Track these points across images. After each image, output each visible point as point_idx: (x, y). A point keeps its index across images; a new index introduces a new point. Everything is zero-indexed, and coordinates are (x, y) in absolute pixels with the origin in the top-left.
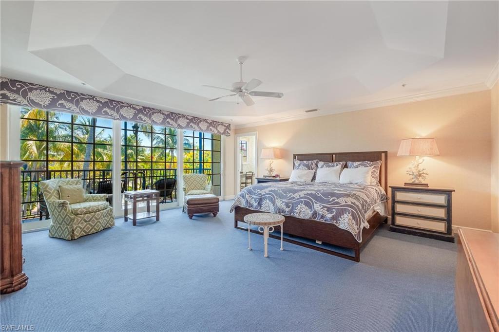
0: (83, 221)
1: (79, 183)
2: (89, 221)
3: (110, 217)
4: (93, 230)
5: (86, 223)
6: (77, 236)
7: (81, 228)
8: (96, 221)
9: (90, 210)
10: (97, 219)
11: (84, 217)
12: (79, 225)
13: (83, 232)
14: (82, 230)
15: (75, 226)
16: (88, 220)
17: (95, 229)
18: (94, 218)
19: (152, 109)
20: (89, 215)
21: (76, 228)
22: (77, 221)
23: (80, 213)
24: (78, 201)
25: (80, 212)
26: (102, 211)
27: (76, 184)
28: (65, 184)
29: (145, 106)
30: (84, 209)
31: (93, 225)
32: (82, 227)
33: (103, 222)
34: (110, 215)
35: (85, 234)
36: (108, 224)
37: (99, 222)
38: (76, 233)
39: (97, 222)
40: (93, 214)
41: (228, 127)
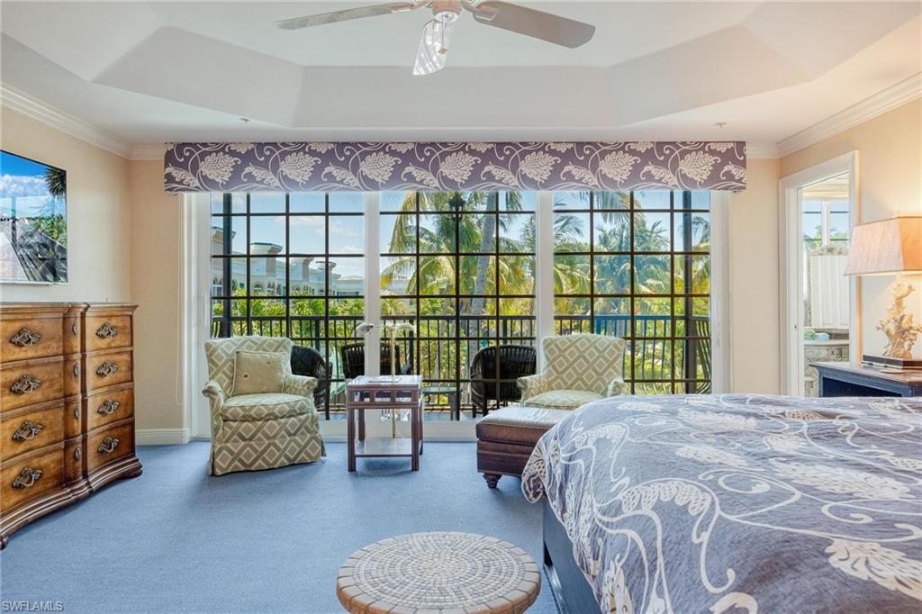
0: (235, 437)
1: (281, 348)
2: (250, 439)
3: (309, 436)
4: (260, 461)
5: (243, 443)
6: (221, 468)
7: (231, 453)
8: (267, 442)
9: (252, 413)
10: (268, 437)
11: (238, 428)
12: (228, 445)
13: (236, 462)
14: (236, 457)
15: (219, 446)
16: (247, 437)
17: (264, 460)
18: (260, 435)
19: (441, 144)
20: (250, 424)
21: (220, 450)
22: (224, 435)
23: (231, 418)
24: (264, 389)
25: (230, 413)
26: (283, 421)
27: (275, 351)
28: (255, 347)
29: (423, 141)
30: (240, 411)
31: (260, 450)
32: (236, 451)
33: (289, 448)
34: (309, 432)
35: (242, 468)
36: (303, 454)
37: (275, 446)
38: (220, 463)
39: (269, 445)
40: (259, 423)
41: (735, 153)
